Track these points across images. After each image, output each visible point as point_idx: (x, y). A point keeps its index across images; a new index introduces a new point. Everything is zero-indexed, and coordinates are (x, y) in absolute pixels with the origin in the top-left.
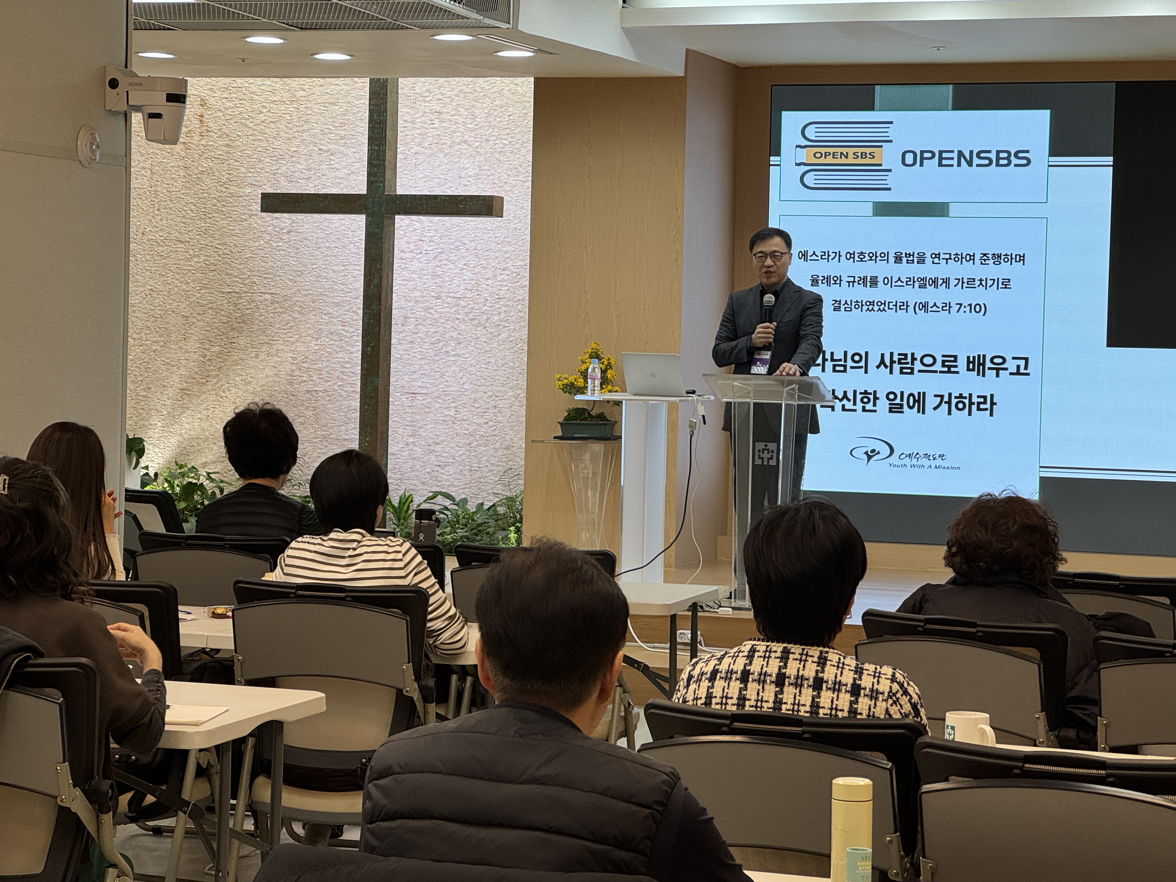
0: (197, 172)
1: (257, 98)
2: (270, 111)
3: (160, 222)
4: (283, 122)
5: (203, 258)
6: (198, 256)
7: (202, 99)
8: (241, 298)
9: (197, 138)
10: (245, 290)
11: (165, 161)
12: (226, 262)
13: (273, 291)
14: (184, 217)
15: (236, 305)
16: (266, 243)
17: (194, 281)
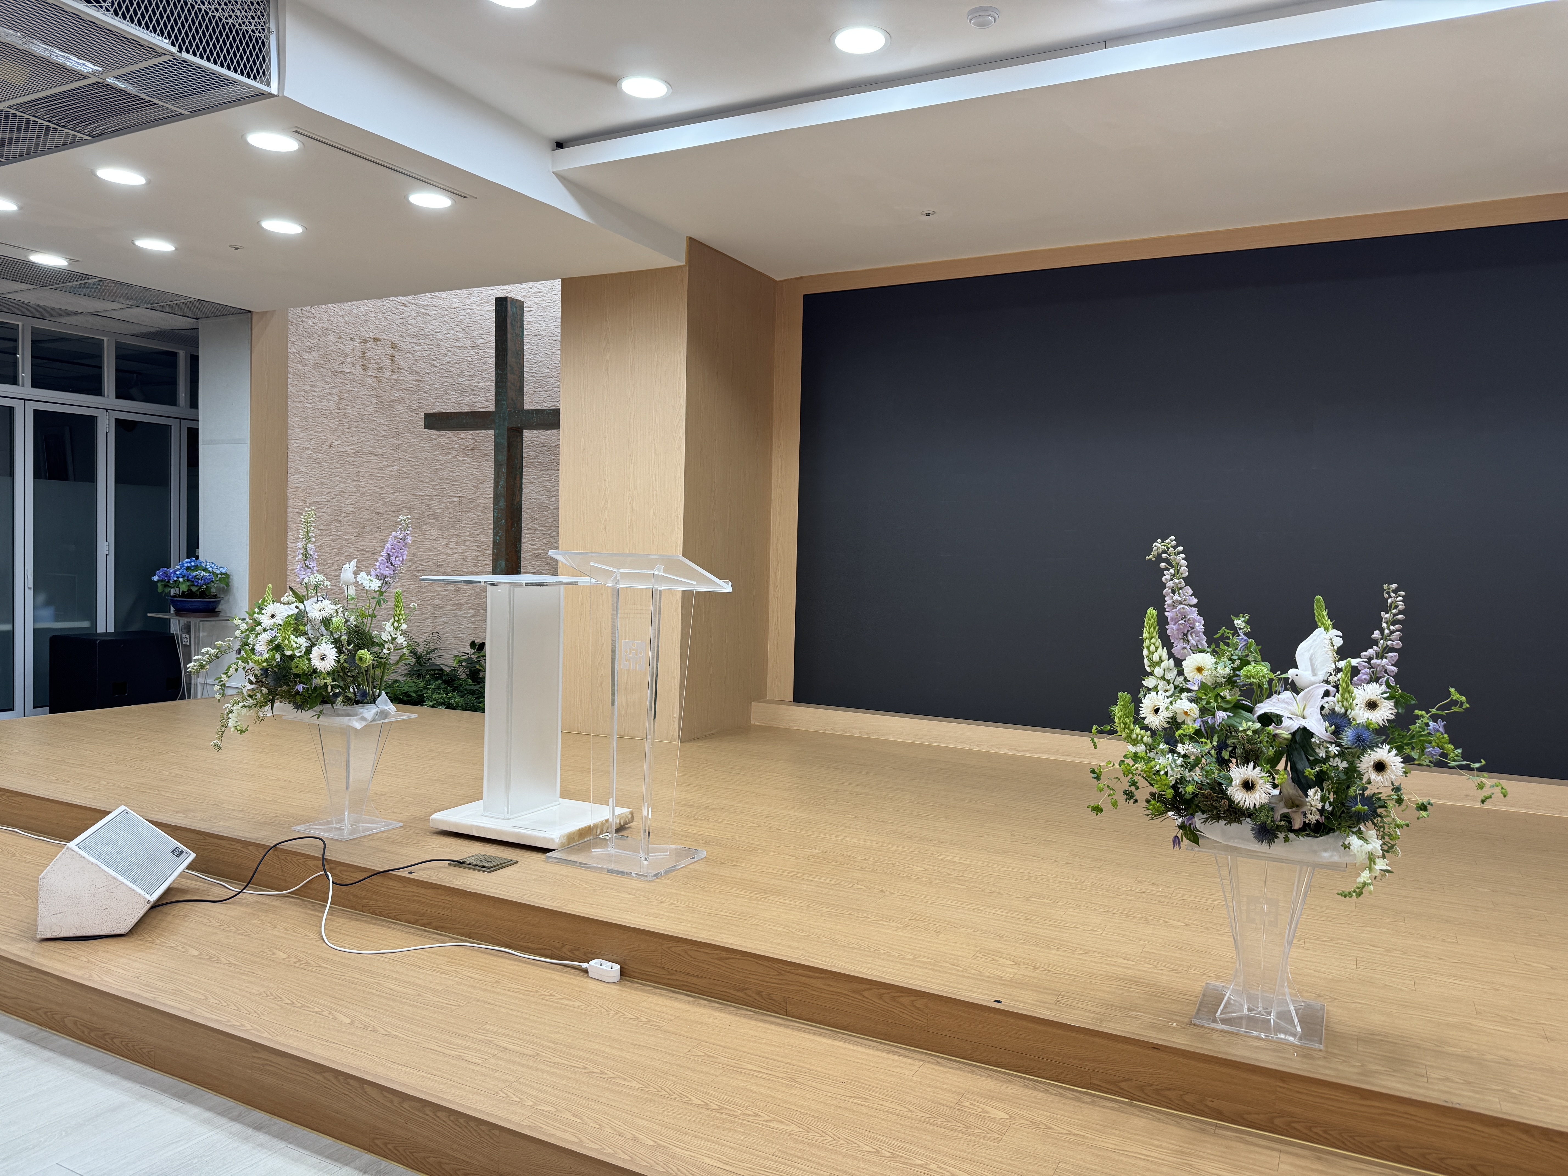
0: (388, 400)
1: (442, 344)
2: (454, 354)
3: (351, 438)
4: (465, 363)
5: (395, 468)
6: (392, 466)
7: (393, 343)
8: (432, 500)
9: (387, 374)
10: (435, 493)
11: (356, 390)
12: (418, 472)
13: (459, 495)
14: (376, 435)
15: (428, 505)
16: (454, 457)
17: (388, 486)
